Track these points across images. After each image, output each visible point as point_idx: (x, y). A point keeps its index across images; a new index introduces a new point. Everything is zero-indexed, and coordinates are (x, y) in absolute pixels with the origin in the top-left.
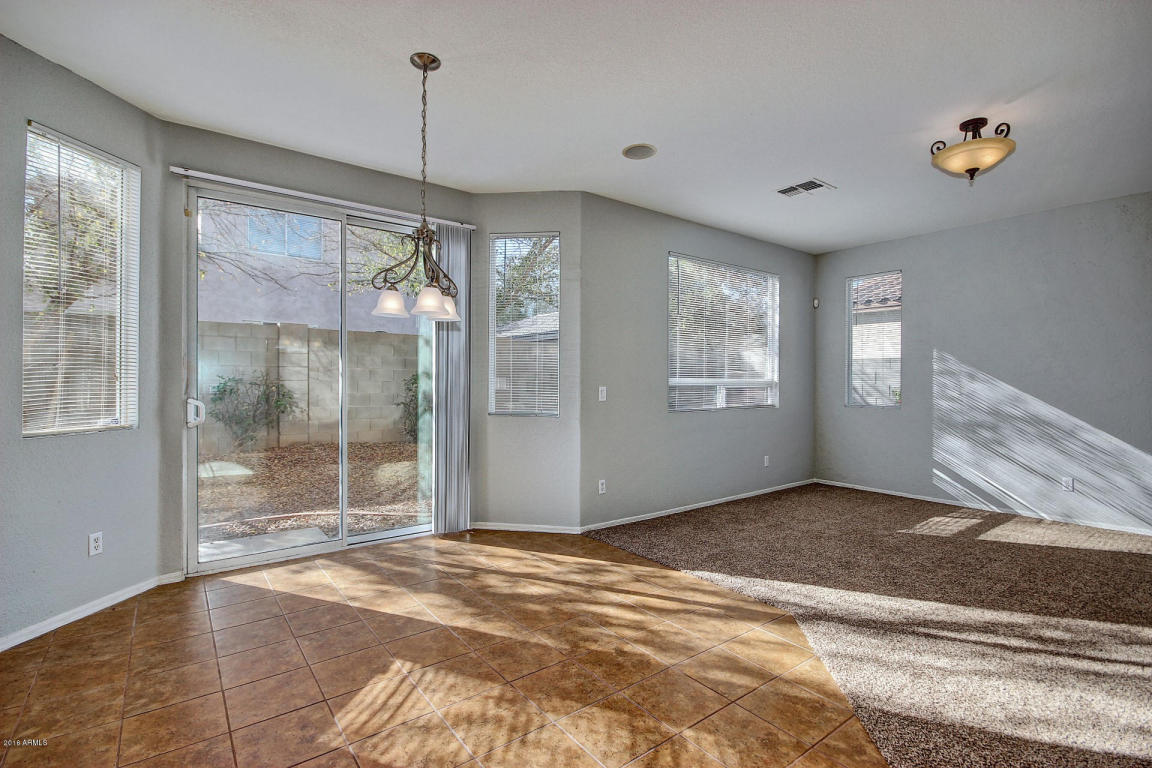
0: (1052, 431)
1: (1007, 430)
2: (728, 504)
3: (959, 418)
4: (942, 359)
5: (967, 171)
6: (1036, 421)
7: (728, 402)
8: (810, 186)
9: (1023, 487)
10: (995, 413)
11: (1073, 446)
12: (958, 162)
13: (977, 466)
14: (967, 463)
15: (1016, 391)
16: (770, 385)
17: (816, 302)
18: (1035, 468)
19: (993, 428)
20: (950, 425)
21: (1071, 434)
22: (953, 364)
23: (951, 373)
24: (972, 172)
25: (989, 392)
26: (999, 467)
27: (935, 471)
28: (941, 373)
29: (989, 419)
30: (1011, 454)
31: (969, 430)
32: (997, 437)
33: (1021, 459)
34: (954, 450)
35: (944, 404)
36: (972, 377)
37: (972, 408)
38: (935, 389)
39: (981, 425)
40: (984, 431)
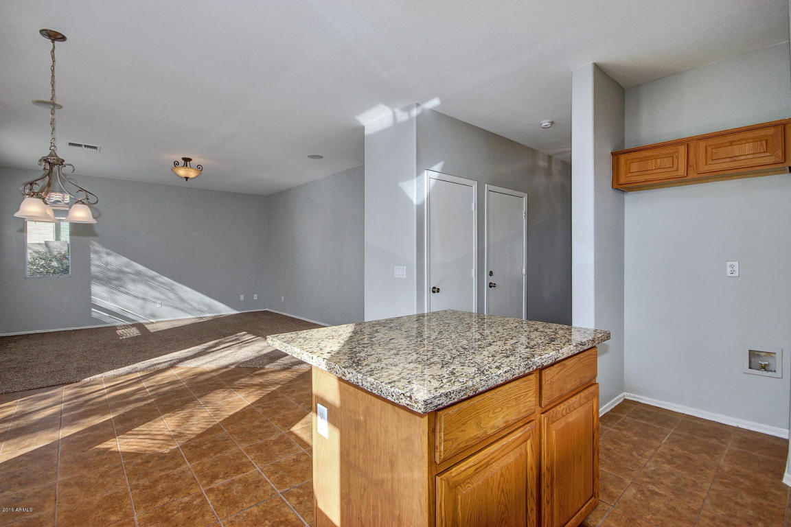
1: (125, 280)
5: (185, 177)
6: (138, 273)
10: (119, 271)
11: (153, 284)
12: (182, 172)
19: (119, 279)
21: (153, 279)
23: (98, 253)
24: (187, 178)
25: (116, 261)
27: (92, 309)
29: (117, 275)
30: (128, 291)
31: (106, 281)
32: (121, 283)
35: (96, 269)
36: (108, 254)
37: (109, 270)
38: (92, 261)
39: (112, 278)
40: (114, 281)
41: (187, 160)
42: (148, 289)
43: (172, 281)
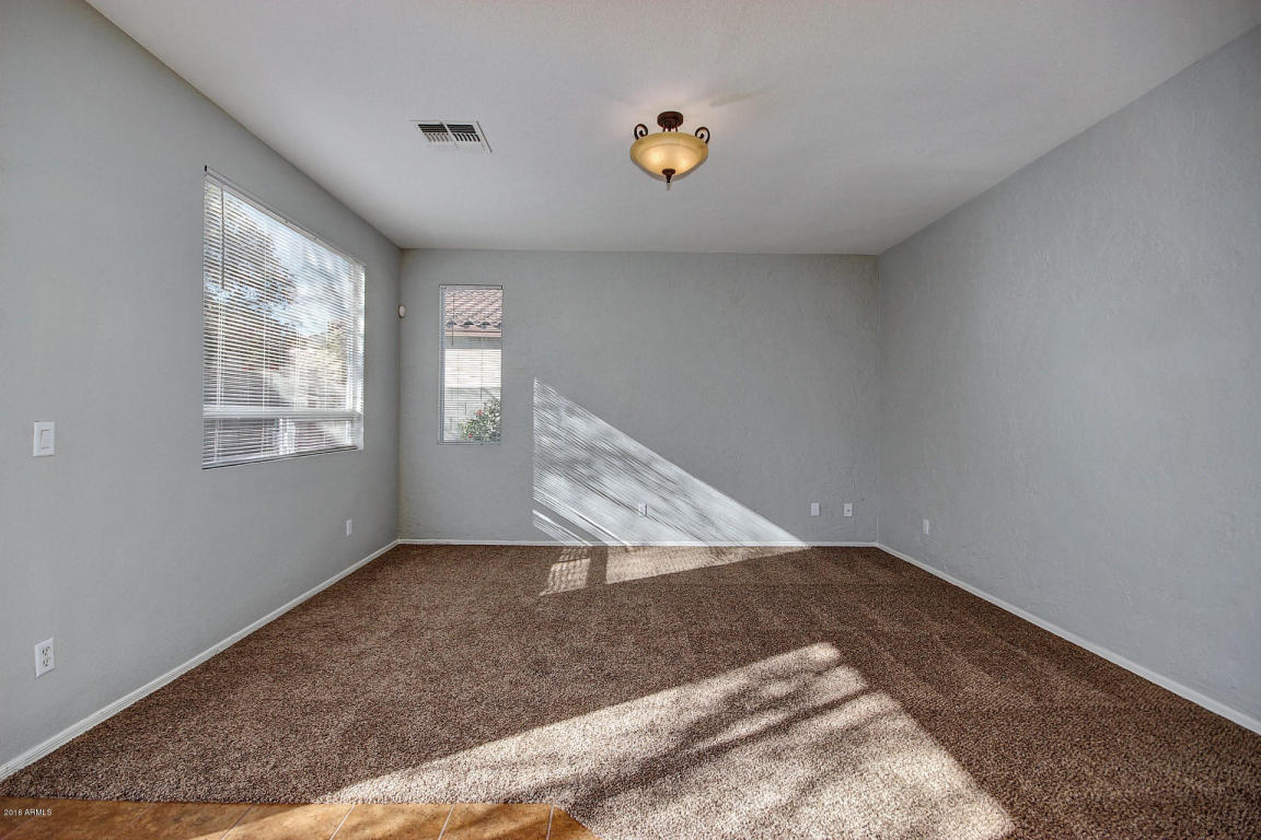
0: (636, 465)
1: (599, 465)
2: (305, 607)
3: (560, 455)
4: (544, 392)
5: (665, 172)
6: (624, 456)
7: (299, 444)
8: (465, 131)
9: (610, 518)
10: (591, 449)
11: (651, 478)
12: (656, 157)
13: (575, 504)
14: (567, 502)
15: (608, 426)
16: (350, 417)
17: (402, 309)
18: (621, 500)
19: (588, 464)
20: (551, 464)
21: (647, 466)
22: (554, 397)
23: (553, 408)
24: (669, 173)
25: (585, 427)
26: (595, 504)
27: (535, 512)
28: (544, 407)
29: (584, 454)
30: (603, 489)
31: (568, 467)
32: (592, 472)
33: (612, 494)
34: (555, 489)
35: (546, 440)
36: (571, 412)
37: (572, 444)
38: (536, 423)
39: (577, 462)
40: (581, 467)
41: (670, 120)
42: (637, 488)
43: (684, 473)
